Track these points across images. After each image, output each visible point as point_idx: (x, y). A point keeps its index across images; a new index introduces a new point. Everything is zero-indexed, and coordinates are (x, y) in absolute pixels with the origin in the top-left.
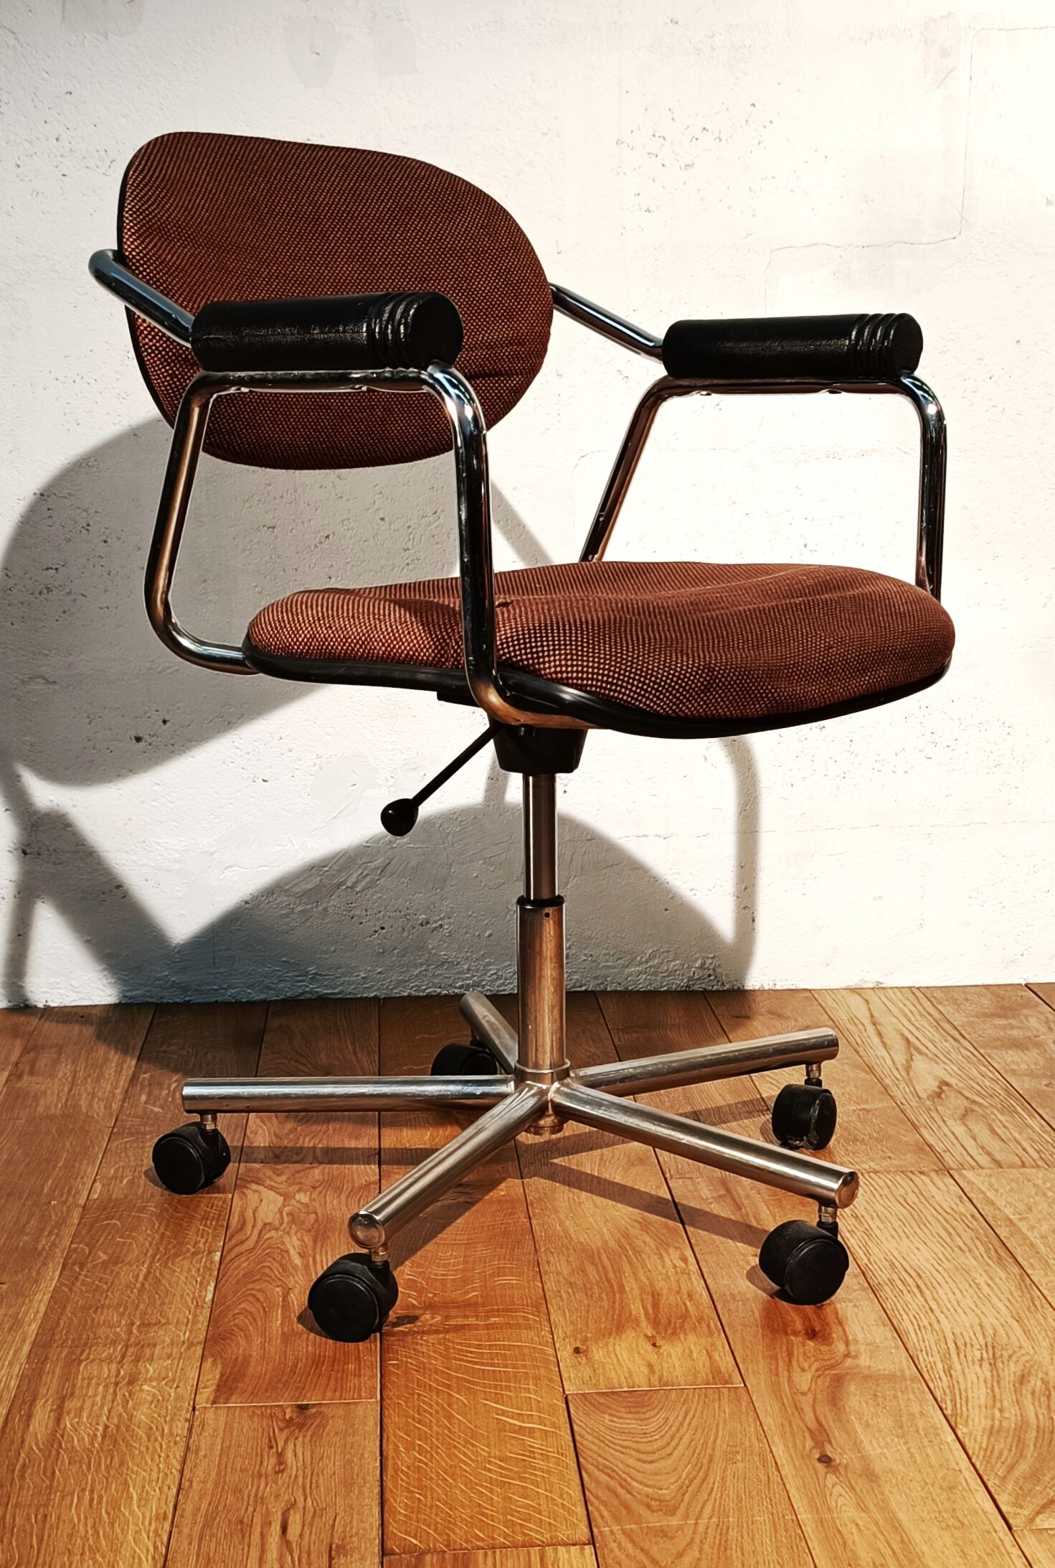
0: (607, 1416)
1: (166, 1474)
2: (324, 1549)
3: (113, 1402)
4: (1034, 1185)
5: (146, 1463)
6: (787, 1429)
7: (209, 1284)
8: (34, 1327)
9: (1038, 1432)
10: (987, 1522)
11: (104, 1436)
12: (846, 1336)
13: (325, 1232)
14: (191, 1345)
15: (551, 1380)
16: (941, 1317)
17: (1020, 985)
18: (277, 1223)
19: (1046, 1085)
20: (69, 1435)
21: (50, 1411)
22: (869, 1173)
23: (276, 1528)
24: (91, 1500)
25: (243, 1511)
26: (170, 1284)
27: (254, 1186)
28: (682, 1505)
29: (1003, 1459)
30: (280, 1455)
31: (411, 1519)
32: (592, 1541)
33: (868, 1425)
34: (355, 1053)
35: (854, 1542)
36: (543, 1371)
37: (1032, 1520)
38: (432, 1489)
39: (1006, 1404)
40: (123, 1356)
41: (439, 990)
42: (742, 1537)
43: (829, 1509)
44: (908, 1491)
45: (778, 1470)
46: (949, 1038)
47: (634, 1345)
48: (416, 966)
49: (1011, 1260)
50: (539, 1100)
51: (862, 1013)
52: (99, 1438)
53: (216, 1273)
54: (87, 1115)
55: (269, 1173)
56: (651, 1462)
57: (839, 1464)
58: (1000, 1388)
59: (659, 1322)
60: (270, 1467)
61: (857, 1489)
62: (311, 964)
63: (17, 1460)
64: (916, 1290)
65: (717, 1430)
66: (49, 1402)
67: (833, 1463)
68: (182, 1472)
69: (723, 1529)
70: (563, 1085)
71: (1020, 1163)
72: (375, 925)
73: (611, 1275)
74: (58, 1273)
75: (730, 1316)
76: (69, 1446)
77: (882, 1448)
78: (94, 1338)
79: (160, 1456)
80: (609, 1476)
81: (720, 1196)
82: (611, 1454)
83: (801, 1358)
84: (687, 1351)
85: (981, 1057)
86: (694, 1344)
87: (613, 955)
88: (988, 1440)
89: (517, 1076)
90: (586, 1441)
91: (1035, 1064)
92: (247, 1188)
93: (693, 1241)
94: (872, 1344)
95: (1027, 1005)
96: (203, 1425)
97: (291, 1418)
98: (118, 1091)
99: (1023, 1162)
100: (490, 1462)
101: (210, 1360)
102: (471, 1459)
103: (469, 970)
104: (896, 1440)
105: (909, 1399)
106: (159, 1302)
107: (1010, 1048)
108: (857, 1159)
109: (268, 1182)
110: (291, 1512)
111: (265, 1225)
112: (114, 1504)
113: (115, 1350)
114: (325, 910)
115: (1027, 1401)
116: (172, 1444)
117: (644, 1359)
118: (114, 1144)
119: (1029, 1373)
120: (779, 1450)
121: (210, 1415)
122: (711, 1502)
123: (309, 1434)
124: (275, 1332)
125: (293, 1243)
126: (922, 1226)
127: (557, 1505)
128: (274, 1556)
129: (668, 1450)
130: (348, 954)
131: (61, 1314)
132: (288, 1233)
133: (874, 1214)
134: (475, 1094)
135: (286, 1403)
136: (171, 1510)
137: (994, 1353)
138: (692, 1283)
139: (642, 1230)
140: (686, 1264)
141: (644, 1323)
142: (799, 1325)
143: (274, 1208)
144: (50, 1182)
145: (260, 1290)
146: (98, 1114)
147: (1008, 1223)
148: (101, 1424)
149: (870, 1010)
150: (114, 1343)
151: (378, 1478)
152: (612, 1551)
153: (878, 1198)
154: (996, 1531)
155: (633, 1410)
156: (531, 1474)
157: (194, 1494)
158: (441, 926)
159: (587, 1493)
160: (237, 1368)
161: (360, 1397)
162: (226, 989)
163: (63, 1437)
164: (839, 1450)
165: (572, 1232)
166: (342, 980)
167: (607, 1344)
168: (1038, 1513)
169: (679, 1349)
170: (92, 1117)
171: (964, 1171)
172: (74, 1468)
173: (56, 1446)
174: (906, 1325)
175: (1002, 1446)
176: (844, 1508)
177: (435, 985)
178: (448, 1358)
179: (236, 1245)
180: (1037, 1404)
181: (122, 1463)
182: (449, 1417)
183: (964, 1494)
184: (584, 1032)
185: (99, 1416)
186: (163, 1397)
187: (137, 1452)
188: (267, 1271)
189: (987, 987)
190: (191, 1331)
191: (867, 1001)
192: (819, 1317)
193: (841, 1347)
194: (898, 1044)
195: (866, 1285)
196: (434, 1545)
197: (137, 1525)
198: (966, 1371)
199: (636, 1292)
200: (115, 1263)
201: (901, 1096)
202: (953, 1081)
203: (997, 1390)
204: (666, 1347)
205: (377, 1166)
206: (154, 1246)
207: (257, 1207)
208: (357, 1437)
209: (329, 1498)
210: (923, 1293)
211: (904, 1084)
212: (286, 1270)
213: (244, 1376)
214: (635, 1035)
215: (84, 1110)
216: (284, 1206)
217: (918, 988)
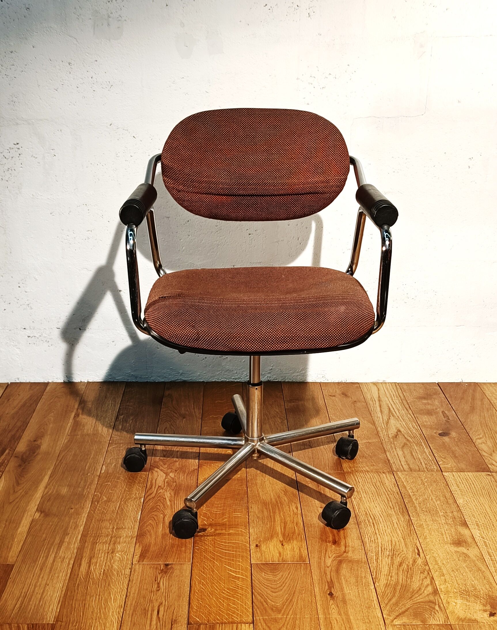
0: (263, 573)
1: (122, 590)
2: (170, 621)
3: (107, 560)
4: (422, 480)
5: (116, 585)
6: (320, 581)
7: (139, 511)
8: (82, 528)
9: (401, 586)
10: (378, 621)
11: (103, 574)
12: (346, 543)
13: (179, 491)
14: (132, 538)
15: (247, 558)
16: (379, 536)
17: (435, 383)
18: (163, 486)
19: (435, 433)
20: (93, 573)
21: (87, 563)
23: (156, 612)
24: (99, 599)
25: (146, 605)
26: (126, 511)
27: (156, 469)
28: (283, 610)
29: (388, 597)
30: (158, 584)
31: (198, 611)
32: (253, 622)
33: (347, 581)
34: (194, 408)
35: (335, 627)
36: (245, 554)
37: (393, 621)
38: (205, 599)
39: (393, 574)
40: (110, 542)
41: (225, 380)
42: (300, 623)
43: (329, 614)
44: (355, 608)
45: (315, 598)
46: (405, 409)
47: (275, 545)
48: (218, 371)
49: (407, 513)
50: (253, 448)
51: (376, 395)
53: (141, 507)
54: (101, 434)
55: (161, 463)
56: (275, 592)
57: (335, 596)
59: (285, 535)
60: (155, 589)
61: (339, 606)
62: (180, 370)
63: (76, 582)
64: (372, 525)
65: (298, 581)
66: (86, 560)
67: (333, 596)
68: (127, 589)
69: (294, 619)
70: (261, 443)
72: (203, 357)
73: (272, 514)
74: (90, 505)
75: (309, 534)
76: (92, 577)
77: (350, 591)
78: (101, 533)
79: (121, 583)
80: (261, 597)
82: (263, 589)
83: (330, 553)
84: (293, 547)
85: (414, 419)
86: (295, 544)
87: (288, 369)
88: (385, 589)
89: (245, 438)
90: (256, 583)
91: (433, 423)
92: (154, 470)
93: (301, 500)
94: (353, 547)
95: (436, 393)
96: (135, 570)
97: (163, 569)
99: (419, 469)
100: (224, 590)
101: (138, 544)
102: (218, 588)
104: (355, 587)
105: (362, 571)
106: (122, 519)
107: (425, 414)
108: (362, 465)
109: (161, 468)
110: (161, 606)
111: (159, 487)
112: (106, 601)
113: (108, 539)
115: (400, 573)
116: (125, 578)
117: (278, 550)
118: (110, 448)
119: (403, 562)
120: (317, 590)
121: (137, 566)
122: (292, 609)
123: (168, 576)
124: (159, 533)
125: (167, 495)
126: (379, 497)
127: (244, 608)
128: (155, 623)
129: (281, 588)
130: (194, 366)
131: (91, 523)
132: (166, 491)
133: (364, 491)
134: (235, 444)
135: (162, 563)
136: (124, 604)
137: (393, 553)
138: (298, 519)
139: (285, 494)
140: (297, 510)
141: (280, 535)
142: (331, 539)
143: (162, 479)
144: (88, 465)
145: (156, 515)
146: (105, 434)
147: (409, 496)
148: (103, 569)
149: (379, 394)
150: (107, 536)
151: (189, 594)
152: (258, 626)
153: (367, 483)
154: (380, 625)
155: (272, 571)
156: (237, 595)
157: (131, 598)
158: (227, 358)
159: (253, 603)
160: (146, 548)
161: (185, 561)
162: (151, 377)
163: (90, 574)
164: (336, 591)
165: (261, 494)
166: (191, 375)
167: (267, 543)
168: (395, 618)
169: (290, 547)
170: (103, 435)
171: (398, 472)
172: (94, 586)
173: (88, 577)
174: (366, 540)
175: (388, 591)
176: (334, 613)
178: (215, 547)
179: (148, 496)
180: (403, 574)
181: (109, 585)
182: (213, 571)
183: (373, 610)
184: (275, 401)
185: (102, 566)
186: (122, 559)
187: (113, 581)
188: (158, 507)
189: (423, 384)
190: (132, 532)
191: (379, 390)
192: (338, 535)
193: (343, 548)
194: (386, 411)
195: (356, 522)
196: (204, 621)
197: (113, 609)
198: (383, 560)
199: (279, 522)
200: (109, 502)
201: (382, 437)
202: (402, 430)
203: (391, 568)
204: (286, 546)
205: (198, 460)
206: (122, 495)
207: (156, 479)
208: (183, 578)
209: (173, 602)
210: (374, 526)
211: (384, 430)
212: (164, 507)
213: (149, 551)
214: (293, 404)
215: (100, 432)
216: (165, 479)
217: (398, 384)
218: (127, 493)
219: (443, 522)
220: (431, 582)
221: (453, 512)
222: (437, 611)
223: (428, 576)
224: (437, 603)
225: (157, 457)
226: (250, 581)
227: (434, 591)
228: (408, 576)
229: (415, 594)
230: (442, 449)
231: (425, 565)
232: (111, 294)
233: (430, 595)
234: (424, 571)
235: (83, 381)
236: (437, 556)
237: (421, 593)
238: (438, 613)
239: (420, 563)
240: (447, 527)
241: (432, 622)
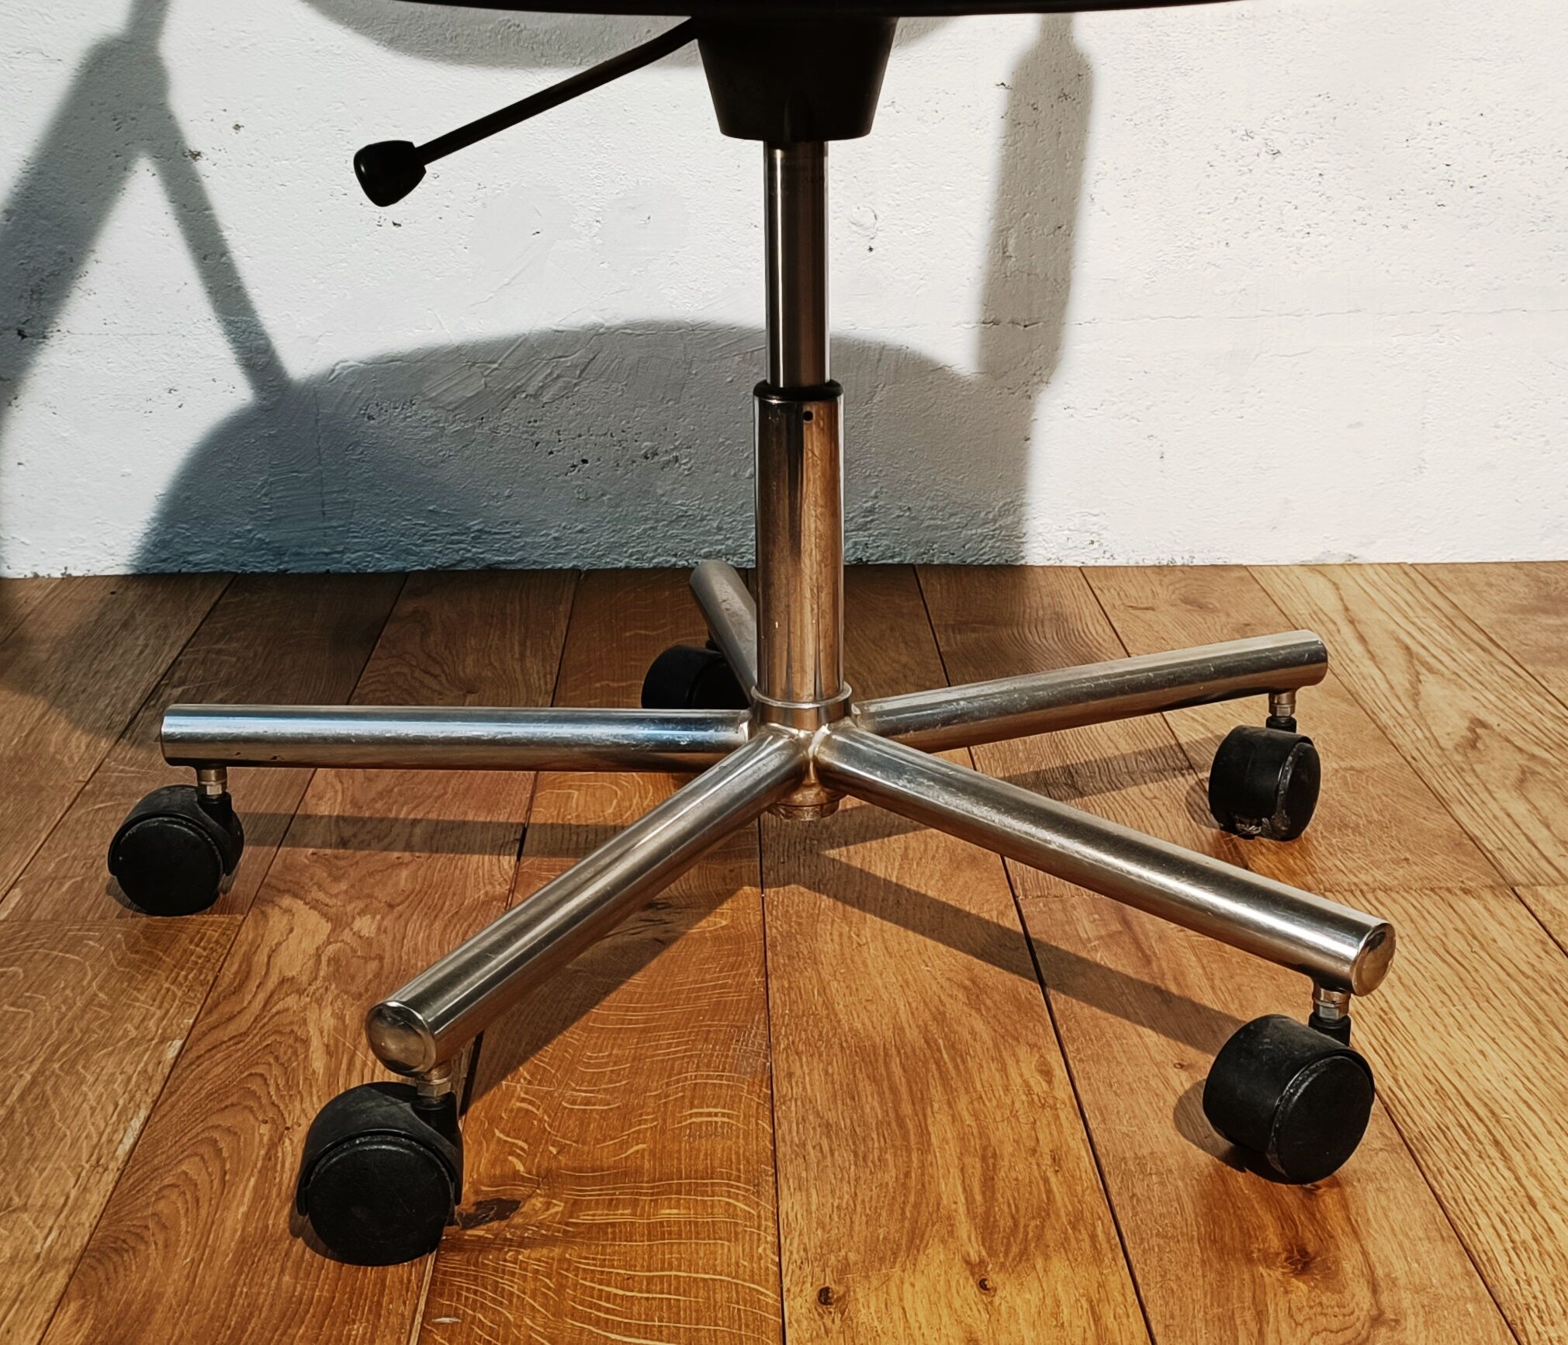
7: (136, 1114)
12: (1371, 1266)
14: (51, 1263)
16: (1553, 1220)
18: (304, 979)
22: (1374, 890)
26: (64, 1106)
27: (287, 901)
34: (522, 656)
41: (674, 560)
46: (1473, 646)
47: (941, 1287)
48: (637, 522)
50: (791, 758)
51: (1329, 602)
53: (156, 1089)
54: (53, 759)
55: (321, 873)
59: (995, 1224)
62: (474, 515)
64: (1493, 1152)
70: (834, 731)
72: (573, 457)
73: (907, 1108)
75: (1135, 1212)
81: (1111, 935)
83: (1284, 1326)
84: (1048, 1301)
85: (1529, 680)
86: (1062, 1280)
87: (943, 509)
89: (754, 713)
92: (275, 904)
93: (1062, 1031)
94: (1424, 1289)
103: (719, 529)
106: (26, 1154)
108: (1349, 864)
109: (313, 893)
111: (284, 980)
114: (494, 430)
117: (959, 1322)
118: (79, 813)
124: (228, 1233)
125: (321, 1025)
130: (531, 501)
132: (319, 1002)
134: (677, 744)
138: (1060, 1132)
139: (969, 1005)
140: (1050, 1082)
141: (964, 1228)
142: (1276, 1242)
143: (309, 946)
145: (229, 1130)
146: (71, 759)
149: (1342, 599)
158: (676, 459)
160: (121, 1331)
162: (342, 553)
165: (840, 1008)
166: (521, 542)
167: (888, 1278)
169: (1034, 1298)
170: (60, 763)
171: (1539, 888)
174: (1487, 1239)
177: (667, 552)
179: (214, 1027)
184: (892, 629)
188: (255, 1085)
190: (61, 1231)
191: (1335, 586)
192: (1312, 1216)
193: (1360, 1296)
194: (1395, 658)
195: (1397, 1139)
199: (953, 1149)
201: (1410, 746)
202: (1492, 720)
204: (1007, 1292)
205: (514, 858)
207: (279, 944)
210: (1506, 1158)
211: (1409, 721)
212: (290, 1082)
214: (973, 636)
215: (52, 749)
216: (328, 943)
217: (1411, 565)
218: (99, 1017)
225: (306, 846)
232: (153, 169)
235: (42, 573)
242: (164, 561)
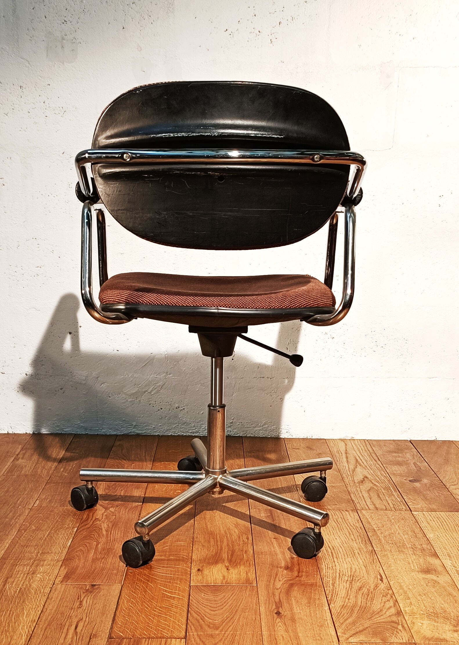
0: (203, 594)
1: (38, 606)
2: (89, 635)
3: (25, 580)
4: (388, 517)
5: (32, 602)
6: (268, 602)
7: (70, 539)
9: (360, 608)
10: (331, 639)
11: (19, 592)
12: (300, 570)
13: (117, 523)
14: (58, 561)
15: (186, 580)
16: (337, 564)
17: (408, 440)
18: (100, 519)
19: (405, 480)
20: (7, 591)
21: (2, 582)
23: (73, 627)
24: (10, 614)
25: (63, 621)
26: (56, 538)
28: (222, 627)
29: (344, 617)
30: (81, 602)
31: (122, 626)
32: (185, 638)
33: (298, 601)
34: (145, 456)
36: (184, 577)
37: (348, 639)
38: (133, 616)
39: (351, 597)
40: (32, 564)
41: (183, 433)
42: (240, 639)
43: (275, 631)
44: (305, 626)
45: (260, 616)
46: (373, 460)
47: (220, 569)
48: (174, 424)
49: (370, 545)
51: (342, 449)
52: (17, 592)
53: (73, 536)
54: (40, 475)
56: (214, 611)
57: (283, 615)
58: (351, 591)
59: (232, 561)
60: (76, 606)
61: (287, 624)
62: (134, 421)
64: (330, 554)
65: (242, 601)
66: (3, 579)
67: (281, 615)
68: (44, 606)
69: (234, 636)
71: (385, 509)
72: (159, 408)
73: (219, 543)
74: (16, 533)
75: (258, 560)
76: (6, 594)
77: (300, 610)
78: (24, 557)
79: (37, 600)
80: (198, 615)
81: (267, 516)
82: (201, 608)
83: (280, 577)
84: (239, 572)
85: (383, 468)
86: (242, 569)
87: (250, 423)
88: (341, 609)
90: (193, 602)
91: (404, 471)
93: (253, 531)
94: (308, 573)
95: (408, 448)
96: (56, 589)
97: (88, 589)
98: (53, 467)
99: (386, 508)
100: (156, 608)
101: (64, 567)
102: (149, 606)
103: (194, 426)
104: (306, 608)
105: (316, 594)
106: (50, 545)
107: (396, 465)
110: (80, 622)
111: (96, 519)
112: (18, 616)
113: (30, 562)
114: (140, 401)
115: (360, 596)
116: (43, 596)
117: (222, 574)
118: (47, 486)
119: (364, 587)
120: (262, 609)
121: (60, 586)
122: (232, 626)
123: (93, 595)
124: (90, 558)
125: (104, 526)
126: (340, 531)
127: (176, 624)
128: (70, 637)
129: (222, 607)
130: (148, 418)
131: (14, 548)
132: (104, 522)
135: (88, 584)
136: (37, 619)
137: (353, 578)
138: (248, 548)
139: (235, 527)
140: (248, 540)
141: (226, 561)
143: (101, 513)
144: (21, 499)
145: (88, 543)
146: (44, 475)
147: (373, 531)
148: (19, 587)
149: (346, 448)
150: (30, 559)
151: (114, 612)
152: (191, 641)
154: (333, 642)
155: (213, 592)
156: (170, 613)
157: (47, 614)
158: (184, 409)
159: (188, 621)
160: (73, 570)
161: (115, 583)
162: (101, 429)
163: (4, 591)
164: (284, 610)
165: (209, 527)
166: (146, 428)
167: (211, 568)
168: (351, 636)
169: (236, 571)
171: (362, 511)
172: (6, 602)
174: (323, 567)
175: (345, 612)
176: (280, 631)
177: (181, 431)
178: (150, 570)
179: (83, 526)
180: (363, 597)
181: (23, 602)
182: (145, 591)
183: (326, 628)
184: (234, 452)
185: (19, 585)
186: (44, 579)
187: (30, 598)
188: (92, 536)
189: (394, 441)
190: (59, 557)
191: (346, 445)
193: (296, 573)
194: (352, 461)
196: (128, 636)
197: (24, 623)
198: (340, 584)
199: (226, 550)
200: (38, 530)
201: (347, 481)
202: (369, 476)
203: (349, 592)
204: (231, 570)
205: (142, 503)
206: (53, 525)
207: (94, 514)
208: (110, 597)
209: (95, 618)
210: (332, 555)
211: (350, 477)
212: (99, 535)
213: (75, 573)
214: (253, 454)
216: (104, 512)
217: (367, 440)
218: (59, 524)
219: (411, 553)
220: (395, 605)
221: (422, 545)
222: (400, 630)
223: (391, 599)
224: (400, 623)
226: (187, 601)
227: (397, 612)
228: (368, 599)
229: (375, 615)
230: (411, 493)
231: (388, 590)
233: (393, 616)
234: (387, 595)
236: (402, 581)
237: (382, 614)
238: (401, 632)
239: (383, 587)
240: (414, 557)
241: (393, 640)
242: (58, 430)
